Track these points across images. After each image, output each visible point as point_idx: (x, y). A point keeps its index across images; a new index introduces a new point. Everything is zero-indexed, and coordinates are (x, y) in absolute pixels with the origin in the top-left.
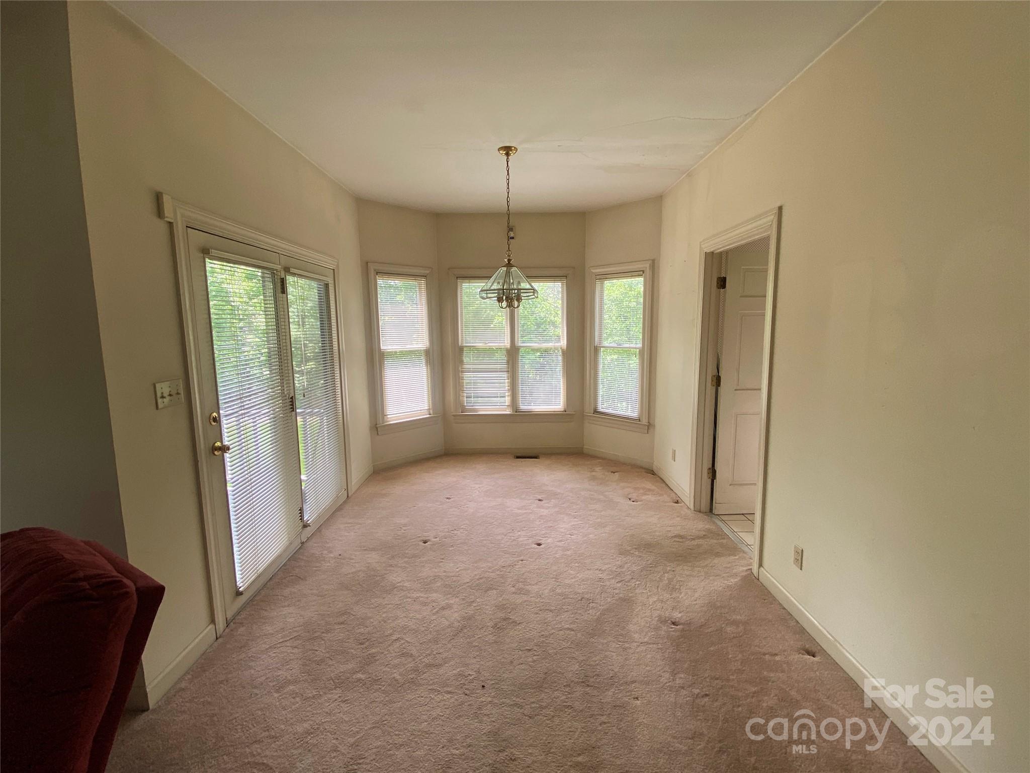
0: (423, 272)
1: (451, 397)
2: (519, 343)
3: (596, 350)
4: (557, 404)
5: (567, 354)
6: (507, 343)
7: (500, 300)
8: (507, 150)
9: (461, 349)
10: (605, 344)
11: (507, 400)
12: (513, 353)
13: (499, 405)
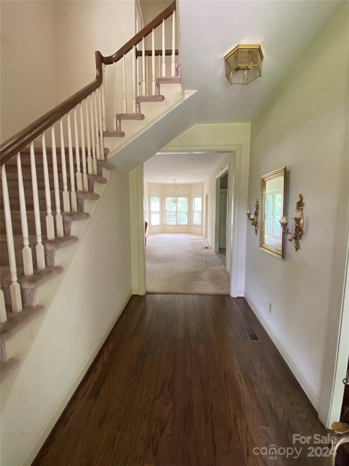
0: (159, 196)
1: (164, 221)
2: (178, 210)
3: (193, 211)
4: (186, 223)
5: (187, 212)
6: (175, 210)
7: (173, 202)
8: (175, 180)
9: (166, 211)
10: (195, 210)
11: (175, 222)
12: (176, 212)
13: (174, 223)
